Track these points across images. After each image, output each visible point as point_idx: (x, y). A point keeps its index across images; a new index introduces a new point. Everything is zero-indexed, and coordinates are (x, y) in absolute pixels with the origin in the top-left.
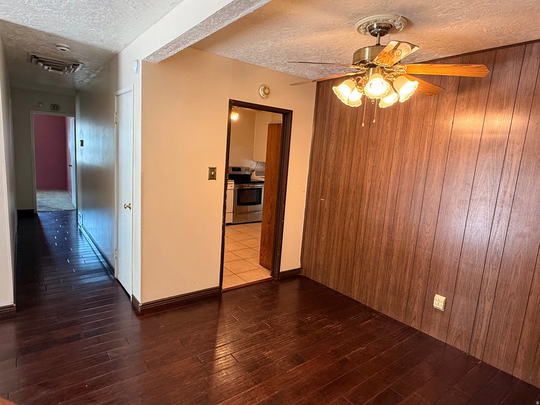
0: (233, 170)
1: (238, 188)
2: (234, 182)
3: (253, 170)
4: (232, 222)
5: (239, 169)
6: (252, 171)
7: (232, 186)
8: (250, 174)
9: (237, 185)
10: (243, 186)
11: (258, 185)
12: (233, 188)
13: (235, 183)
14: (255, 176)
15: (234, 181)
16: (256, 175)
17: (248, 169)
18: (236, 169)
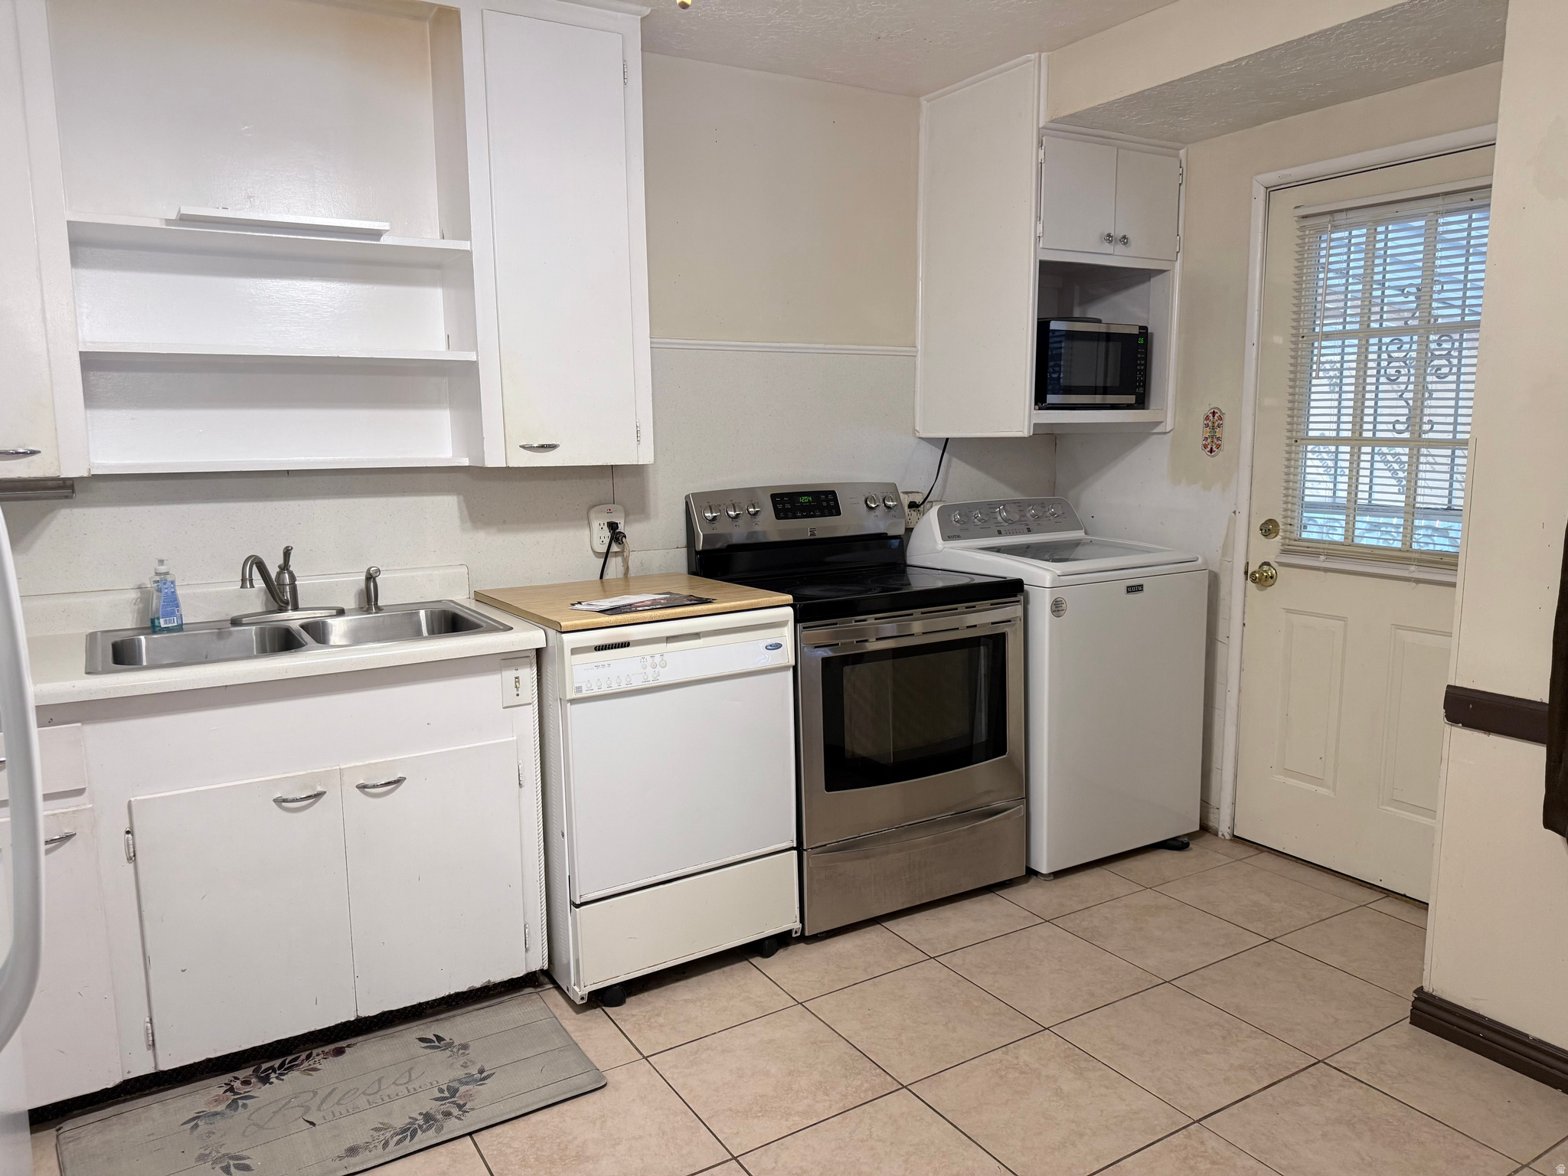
0: (781, 514)
1: (827, 653)
2: (789, 611)
3: (918, 499)
4: (798, 925)
5: (823, 501)
6: (913, 505)
7: (778, 646)
8: (901, 531)
9: (820, 633)
10: (860, 632)
11: (973, 619)
12: (787, 656)
13: (797, 621)
14: (940, 543)
15: (789, 598)
16: (947, 537)
17: (884, 498)
18: (804, 499)
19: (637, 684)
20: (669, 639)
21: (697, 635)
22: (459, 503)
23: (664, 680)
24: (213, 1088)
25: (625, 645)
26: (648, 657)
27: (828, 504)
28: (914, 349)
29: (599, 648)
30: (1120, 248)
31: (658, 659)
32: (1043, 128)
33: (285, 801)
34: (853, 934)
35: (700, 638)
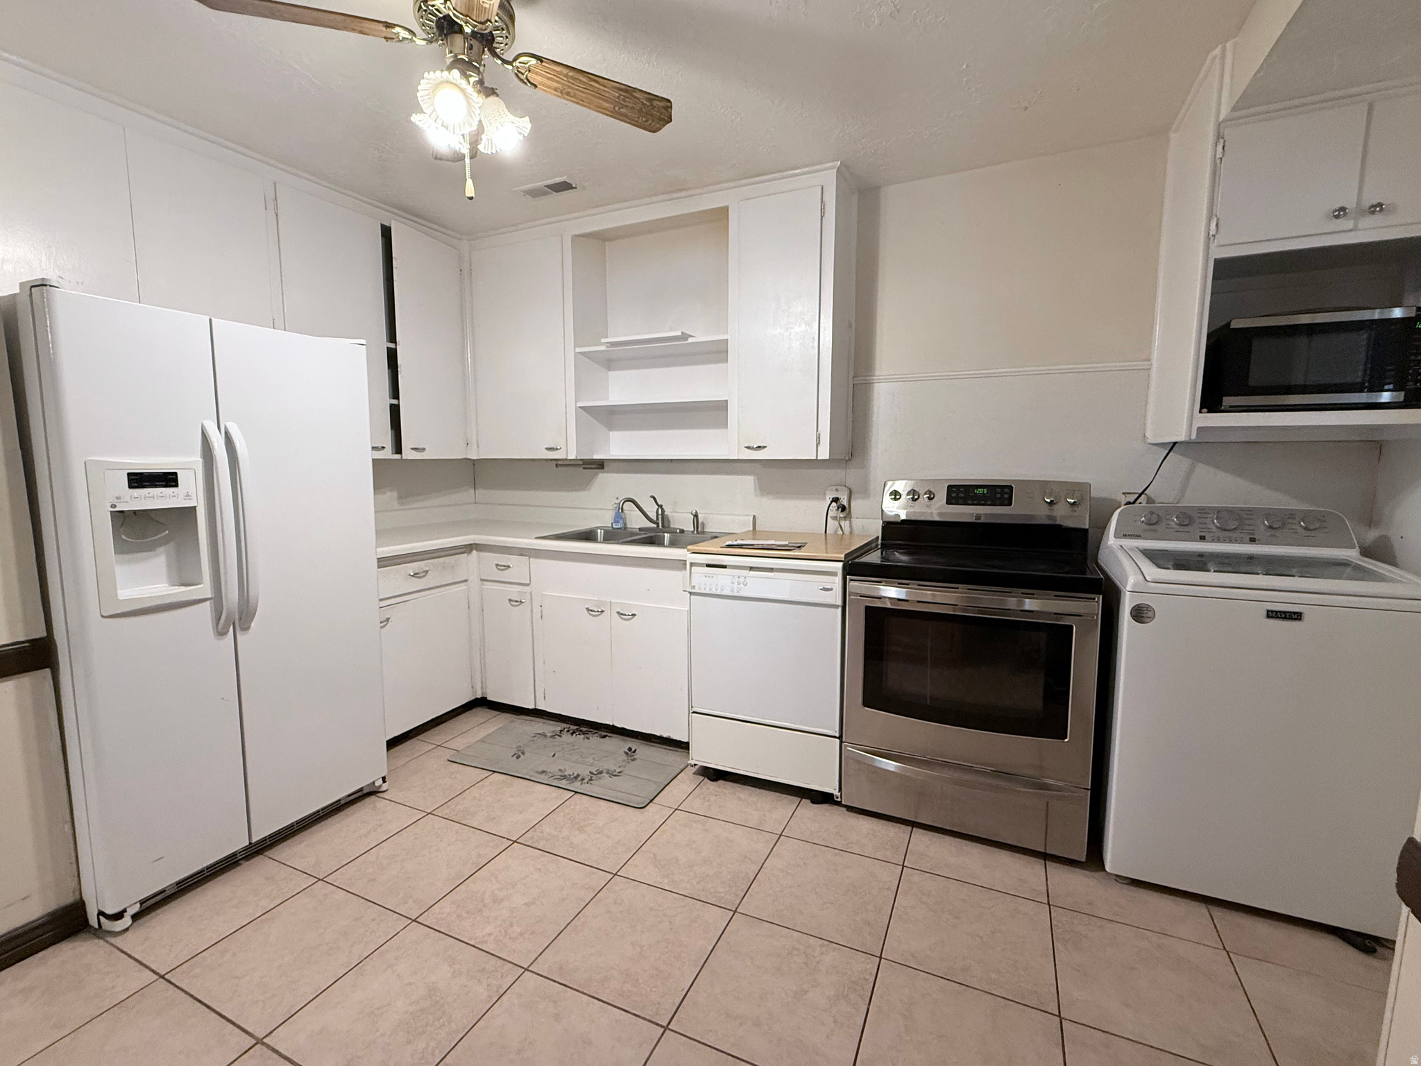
0: (950, 499)
1: (870, 603)
2: (840, 566)
3: (1133, 499)
5: (1000, 493)
7: (830, 589)
12: (837, 598)
13: (846, 574)
16: (1122, 535)
17: (1066, 495)
18: (980, 491)
19: (727, 592)
20: (751, 569)
21: (771, 570)
22: (754, 480)
23: (742, 594)
24: (557, 727)
25: (724, 567)
26: (736, 577)
27: (1002, 496)
28: (1148, 363)
29: (708, 566)
30: (1378, 219)
31: (742, 580)
32: (1224, 121)
33: (592, 611)
34: (883, 822)
35: (772, 572)
